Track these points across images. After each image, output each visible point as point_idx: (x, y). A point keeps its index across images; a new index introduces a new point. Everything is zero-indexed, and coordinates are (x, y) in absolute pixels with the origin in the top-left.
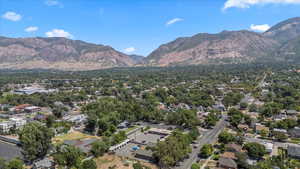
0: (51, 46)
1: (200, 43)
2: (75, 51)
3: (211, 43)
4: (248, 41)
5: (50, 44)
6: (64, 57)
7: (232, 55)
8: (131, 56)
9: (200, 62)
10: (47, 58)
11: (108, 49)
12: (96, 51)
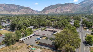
0: (9, 7)
1: (58, 6)
2: (17, 9)
3: (62, 7)
4: (73, 6)
5: (9, 6)
6: (14, 10)
7: (68, 10)
8: (36, 11)
9: (58, 13)
10: (8, 11)
11: (28, 8)
12: (24, 9)
